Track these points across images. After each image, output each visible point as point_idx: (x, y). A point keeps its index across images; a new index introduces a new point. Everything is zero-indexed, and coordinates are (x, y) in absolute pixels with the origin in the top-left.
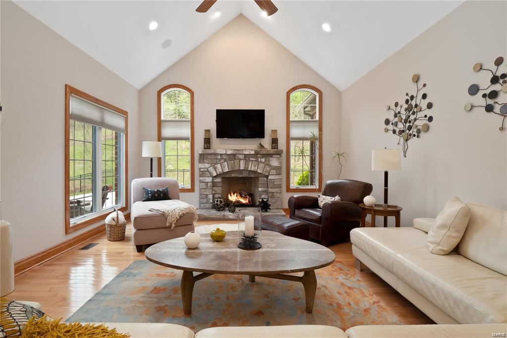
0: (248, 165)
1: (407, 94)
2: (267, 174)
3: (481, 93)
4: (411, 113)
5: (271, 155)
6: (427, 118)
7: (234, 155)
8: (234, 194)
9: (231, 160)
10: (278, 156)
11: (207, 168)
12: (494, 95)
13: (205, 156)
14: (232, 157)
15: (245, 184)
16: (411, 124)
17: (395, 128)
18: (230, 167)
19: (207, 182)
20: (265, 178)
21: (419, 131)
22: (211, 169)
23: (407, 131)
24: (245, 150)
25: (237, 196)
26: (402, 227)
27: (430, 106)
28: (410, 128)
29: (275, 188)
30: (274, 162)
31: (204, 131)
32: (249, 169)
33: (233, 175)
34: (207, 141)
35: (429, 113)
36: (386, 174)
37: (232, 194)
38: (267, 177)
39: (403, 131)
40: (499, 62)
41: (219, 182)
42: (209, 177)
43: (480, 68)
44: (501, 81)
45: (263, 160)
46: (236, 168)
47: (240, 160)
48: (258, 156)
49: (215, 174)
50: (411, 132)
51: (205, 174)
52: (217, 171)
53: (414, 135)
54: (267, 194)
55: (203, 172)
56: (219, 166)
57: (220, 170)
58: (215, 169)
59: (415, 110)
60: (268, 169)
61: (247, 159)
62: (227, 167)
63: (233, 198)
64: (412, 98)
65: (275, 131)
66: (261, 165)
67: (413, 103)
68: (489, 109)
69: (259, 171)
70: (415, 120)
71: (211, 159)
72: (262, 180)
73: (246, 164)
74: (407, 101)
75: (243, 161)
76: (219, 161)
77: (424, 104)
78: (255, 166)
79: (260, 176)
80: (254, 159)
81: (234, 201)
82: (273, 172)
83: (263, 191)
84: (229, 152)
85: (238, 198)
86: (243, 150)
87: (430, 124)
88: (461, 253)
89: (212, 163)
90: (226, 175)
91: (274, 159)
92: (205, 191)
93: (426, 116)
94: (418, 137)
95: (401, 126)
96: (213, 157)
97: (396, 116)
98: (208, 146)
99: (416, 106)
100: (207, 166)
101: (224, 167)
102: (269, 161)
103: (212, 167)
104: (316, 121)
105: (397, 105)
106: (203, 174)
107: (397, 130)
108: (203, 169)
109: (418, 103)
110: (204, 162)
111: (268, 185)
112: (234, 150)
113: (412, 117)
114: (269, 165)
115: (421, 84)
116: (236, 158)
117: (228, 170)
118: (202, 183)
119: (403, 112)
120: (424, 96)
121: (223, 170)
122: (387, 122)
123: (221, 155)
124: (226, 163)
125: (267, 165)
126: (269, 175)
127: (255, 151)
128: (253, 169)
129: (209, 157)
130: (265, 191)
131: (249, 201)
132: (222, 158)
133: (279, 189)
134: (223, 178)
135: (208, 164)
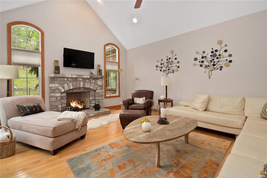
0: (85, 84)
1: (167, 57)
2: (96, 89)
3: (198, 61)
4: (169, 64)
5: (97, 79)
6: (177, 67)
7: (76, 78)
8: (74, 102)
9: (74, 82)
10: (101, 79)
11: (57, 87)
12: (203, 62)
13: (55, 79)
14: (75, 80)
15: (77, 96)
16: (170, 68)
17: (161, 69)
18: (74, 86)
19: (57, 97)
20: (94, 92)
21: (173, 71)
22: (60, 88)
23: (168, 71)
24: (84, 75)
25: (76, 103)
26: (174, 106)
27: (178, 62)
28: (169, 69)
29: (100, 97)
30: (100, 82)
31: (53, 61)
32: (86, 87)
33: (74, 91)
34: (57, 69)
35: (178, 65)
36: (166, 86)
37: (73, 102)
38: (95, 91)
39: (166, 71)
40: (204, 52)
41: (64, 96)
42: (59, 93)
43: (198, 53)
44: (205, 58)
45: (94, 81)
46: (78, 87)
47: (80, 81)
48: (91, 79)
49: (63, 91)
50: (169, 71)
51: (55, 91)
52: (65, 89)
53: (171, 72)
54: (95, 100)
55: (53, 90)
56: (66, 85)
57: (67, 88)
58: (63, 87)
59: (171, 63)
60: (96, 86)
61: (85, 81)
62: (72, 86)
63: (73, 104)
64: (170, 58)
65: (99, 66)
66: (93, 85)
67: (171, 60)
68: (201, 66)
69: (91, 88)
70: (172, 67)
71: (60, 81)
72: (92, 93)
73: (84, 84)
74: (167, 60)
75: (82, 82)
76: (66, 82)
77: (176, 61)
78: (89, 85)
79: (91, 90)
80: (88, 81)
81: (74, 107)
82: (99, 88)
83: (92, 99)
84: (74, 76)
85: (76, 105)
86: (83, 75)
87: (178, 69)
88: (209, 110)
89: (61, 84)
90: (69, 91)
91: (99, 81)
92: (55, 103)
93: (176, 66)
94: (173, 73)
95: (164, 68)
96: (62, 79)
97: (161, 64)
98: (58, 72)
99: (172, 62)
100: (57, 85)
101: (70, 86)
102: (97, 82)
103: (61, 86)
104: (117, 62)
105: (162, 60)
106: (53, 91)
107: (162, 70)
108: (54, 88)
109: (173, 61)
110: (54, 83)
111: (95, 96)
112: (77, 75)
113: (170, 66)
114: (97, 84)
115: (174, 54)
116: (77, 80)
117: (72, 88)
118: (53, 98)
119: (165, 63)
120: (176, 59)
121: (69, 88)
122: (157, 66)
123: (67, 78)
124: (71, 84)
125: (96, 84)
126: (97, 90)
127: (90, 76)
128: (88, 87)
129: (59, 79)
130: (94, 99)
131: (83, 107)
132: (68, 80)
133: (102, 97)
134: (67, 94)
135: (58, 84)
